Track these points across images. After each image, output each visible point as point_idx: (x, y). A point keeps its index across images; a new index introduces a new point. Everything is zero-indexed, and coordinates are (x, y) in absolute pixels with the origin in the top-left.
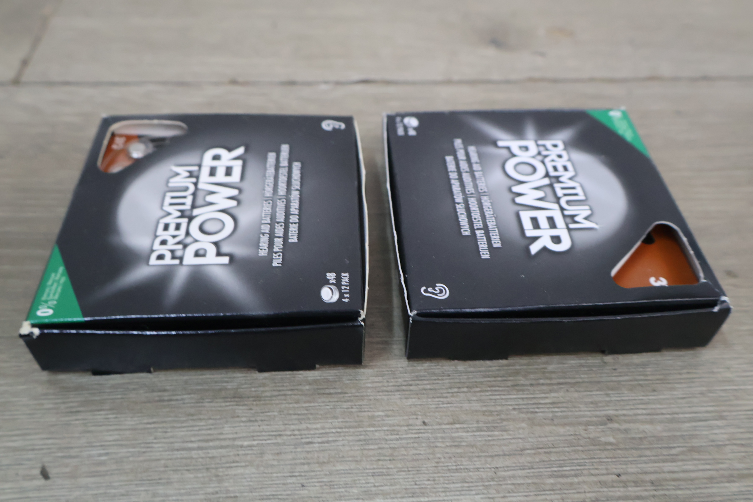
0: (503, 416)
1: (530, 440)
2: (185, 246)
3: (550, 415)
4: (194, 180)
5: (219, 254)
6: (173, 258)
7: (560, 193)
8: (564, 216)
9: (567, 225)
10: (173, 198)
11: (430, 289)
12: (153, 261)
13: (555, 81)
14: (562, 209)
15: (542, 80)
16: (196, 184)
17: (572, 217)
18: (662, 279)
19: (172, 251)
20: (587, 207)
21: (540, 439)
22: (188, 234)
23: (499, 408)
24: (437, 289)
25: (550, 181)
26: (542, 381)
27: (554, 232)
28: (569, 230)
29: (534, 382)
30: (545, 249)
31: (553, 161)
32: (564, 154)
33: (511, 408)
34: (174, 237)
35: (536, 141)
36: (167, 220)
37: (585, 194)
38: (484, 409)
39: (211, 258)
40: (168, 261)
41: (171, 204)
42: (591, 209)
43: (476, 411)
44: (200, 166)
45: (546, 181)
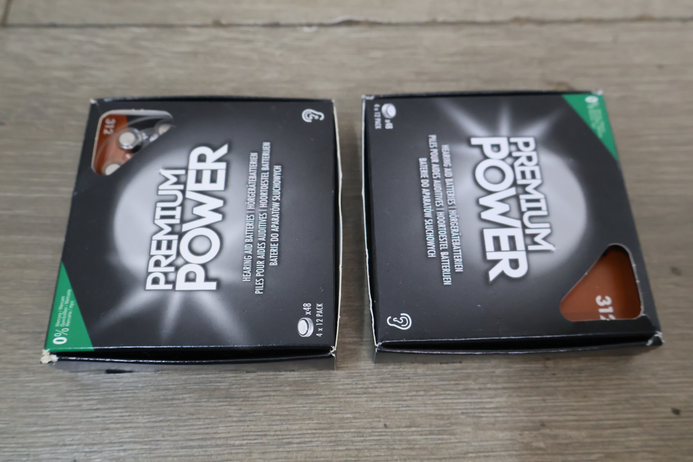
0: (452, 421)
1: (474, 444)
2: (177, 269)
3: (493, 420)
4: (181, 187)
5: (207, 279)
6: (167, 282)
7: (524, 206)
8: (525, 235)
9: (526, 246)
10: (164, 209)
11: (395, 320)
12: (149, 285)
13: (541, 22)
14: (524, 227)
15: (528, 21)
16: (183, 192)
17: (533, 236)
18: (608, 298)
19: (166, 274)
20: (547, 225)
21: (481, 443)
22: (178, 254)
23: (450, 412)
24: (401, 319)
25: (517, 191)
26: (489, 386)
27: (513, 255)
28: (528, 252)
29: (482, 386)
30: (502, 275)
31: (522, 165)
32: (534, 155)
33: (460, 412)
34: (167, 257)
35: (509, 138)
36: (159, 236)
37: (548, 210)
38: (437, 412)
39: (200, 284)
40: (162, 286)
41: (163, 217)
42: (551, 228)
43: (430, 415)
44: (186, 169)
45: (513, 192)
